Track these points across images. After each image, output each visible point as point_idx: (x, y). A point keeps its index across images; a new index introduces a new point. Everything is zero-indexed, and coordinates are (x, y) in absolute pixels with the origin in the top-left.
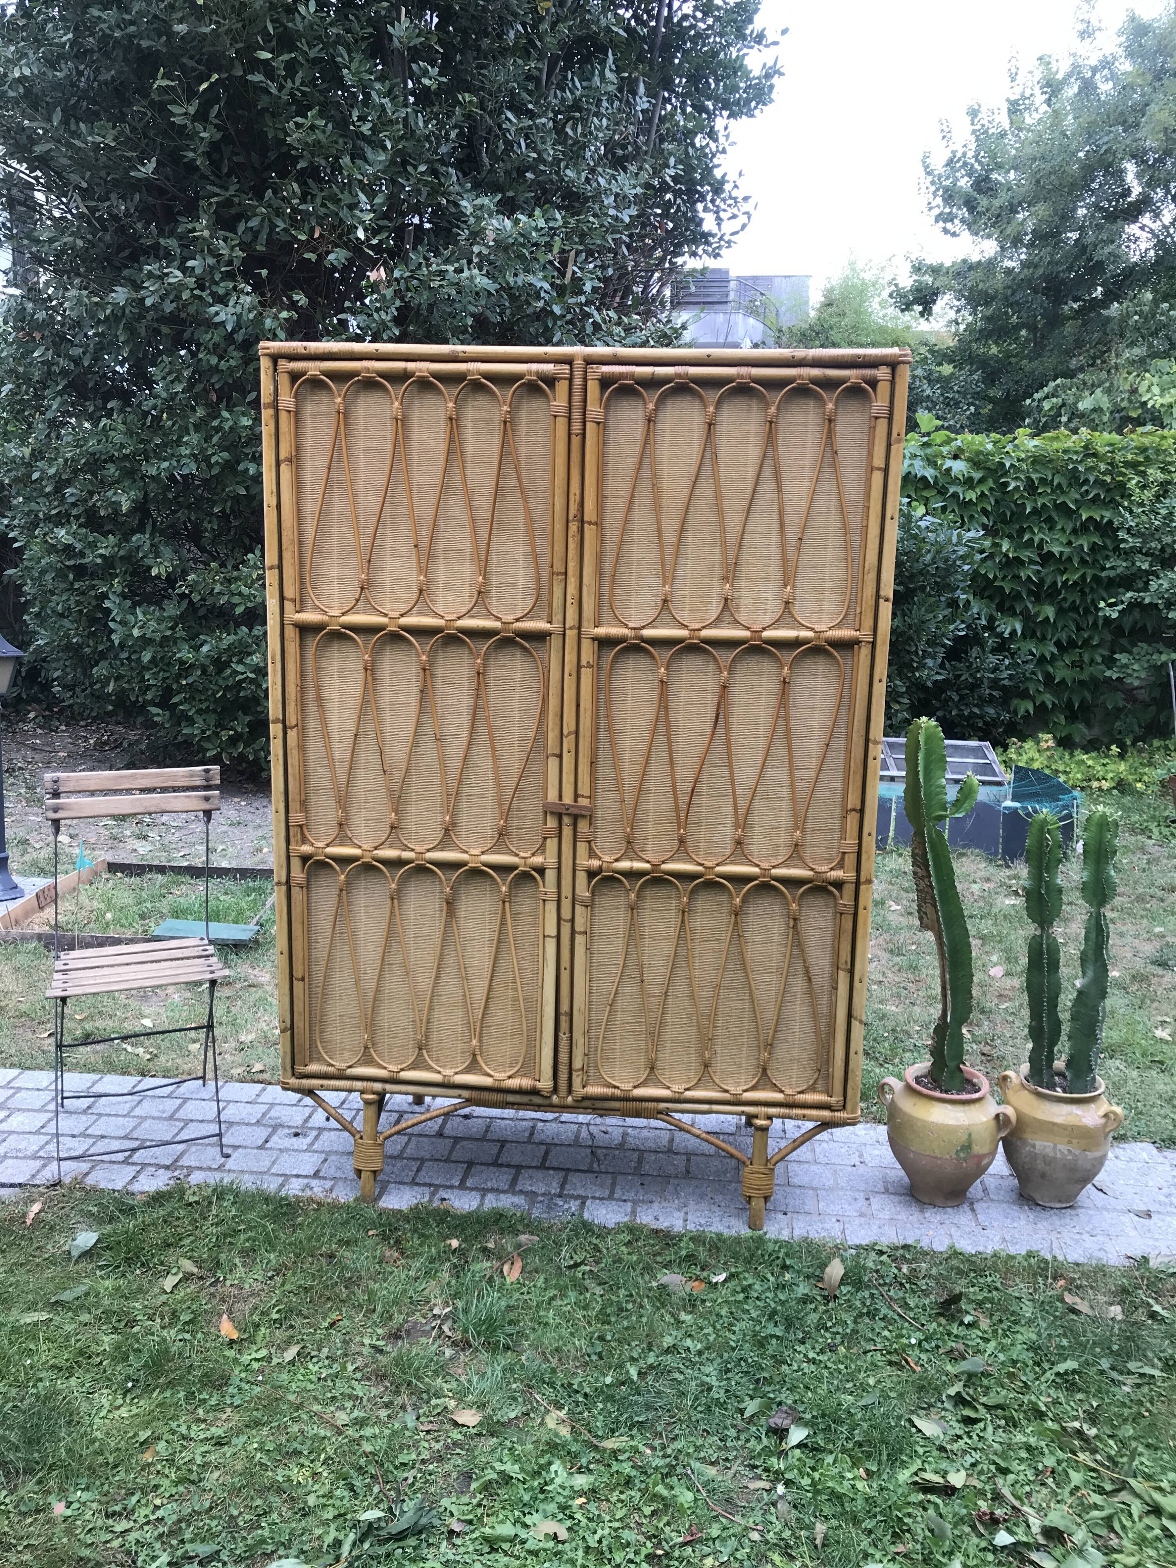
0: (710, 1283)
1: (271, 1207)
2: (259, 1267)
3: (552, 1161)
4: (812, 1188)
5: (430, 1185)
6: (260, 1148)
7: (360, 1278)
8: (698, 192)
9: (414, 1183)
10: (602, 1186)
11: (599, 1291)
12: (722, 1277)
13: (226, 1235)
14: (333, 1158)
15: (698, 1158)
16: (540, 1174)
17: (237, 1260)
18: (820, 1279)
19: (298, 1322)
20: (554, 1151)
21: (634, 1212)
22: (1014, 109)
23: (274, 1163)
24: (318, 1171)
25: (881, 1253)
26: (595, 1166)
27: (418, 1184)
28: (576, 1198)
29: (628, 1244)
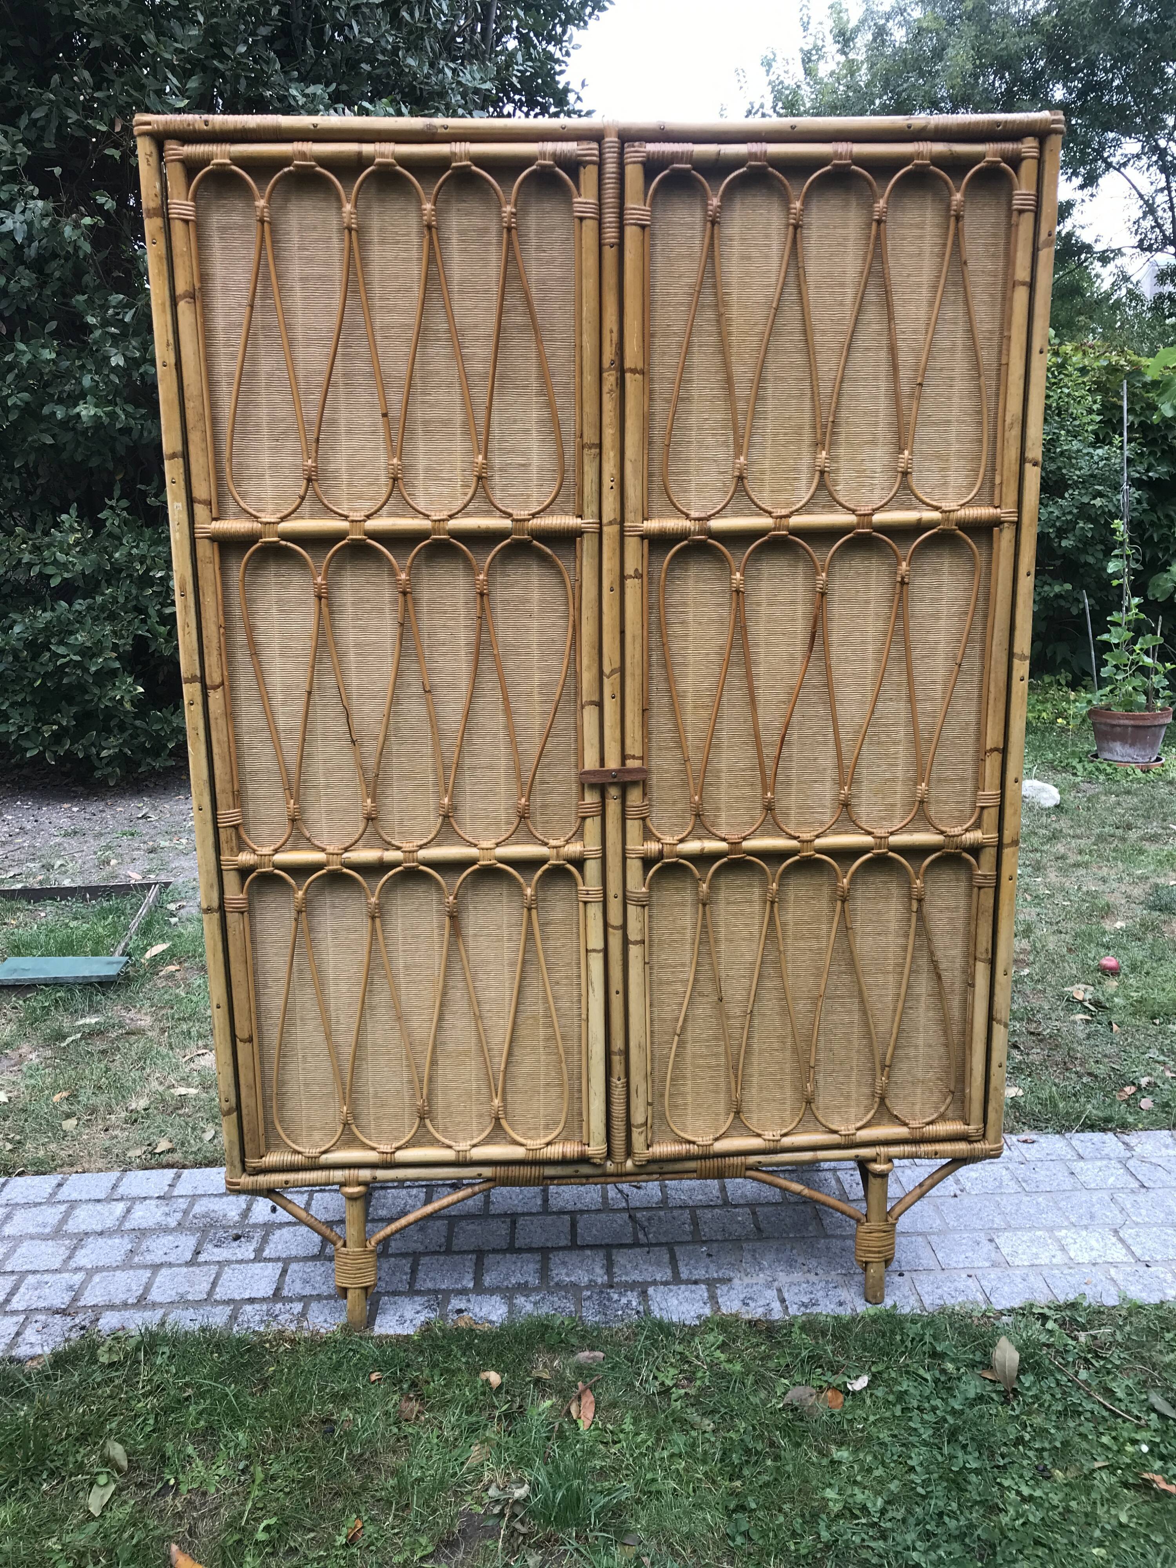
0: (847, 1393)
1: (226, 1357)
2: (222, 1455)
3: (585, 1236)
4: (920, 1234)
5: (436, 1292)
6: (191, 1263)
7: (375, 1453)
8: (539, 103)
9: (412, 1292)
10: (658, 1264)
11: (708, 1424)
12: (862, 1383)
13: (167, 1410)
14: (294, 1266)
15: (766, 1209)
16: (573, 1257)
17: (190, 1450)
18: (989, 1367)
19: (297, 1539)
20: (582, 1221)
21: (713, 1298)
22: (808, 60)
23: (214, 1284)
24: (278, 1289)
25: (1044, 1318)
26: (641, 1236)
27: (419, 1293)
28: (632, 1286)
29: (723, 1347)
